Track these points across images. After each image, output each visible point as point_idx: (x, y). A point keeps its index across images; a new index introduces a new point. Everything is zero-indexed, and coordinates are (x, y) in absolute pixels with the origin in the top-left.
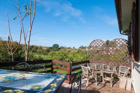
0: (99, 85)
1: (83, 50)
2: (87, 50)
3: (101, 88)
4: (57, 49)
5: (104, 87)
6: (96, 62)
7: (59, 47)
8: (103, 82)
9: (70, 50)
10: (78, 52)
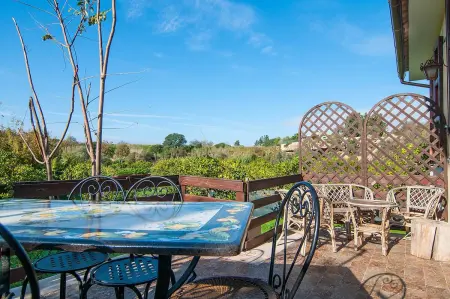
0: (343, 249)
1: (268, 151)
2: (283, 148)
3: (351, 259)
4: (181, 151)
5: (360, 254)
6: (325, 179)
7: (188, 144)
8: (357, 241)
9: (224, 151)
10: (254, 157)
